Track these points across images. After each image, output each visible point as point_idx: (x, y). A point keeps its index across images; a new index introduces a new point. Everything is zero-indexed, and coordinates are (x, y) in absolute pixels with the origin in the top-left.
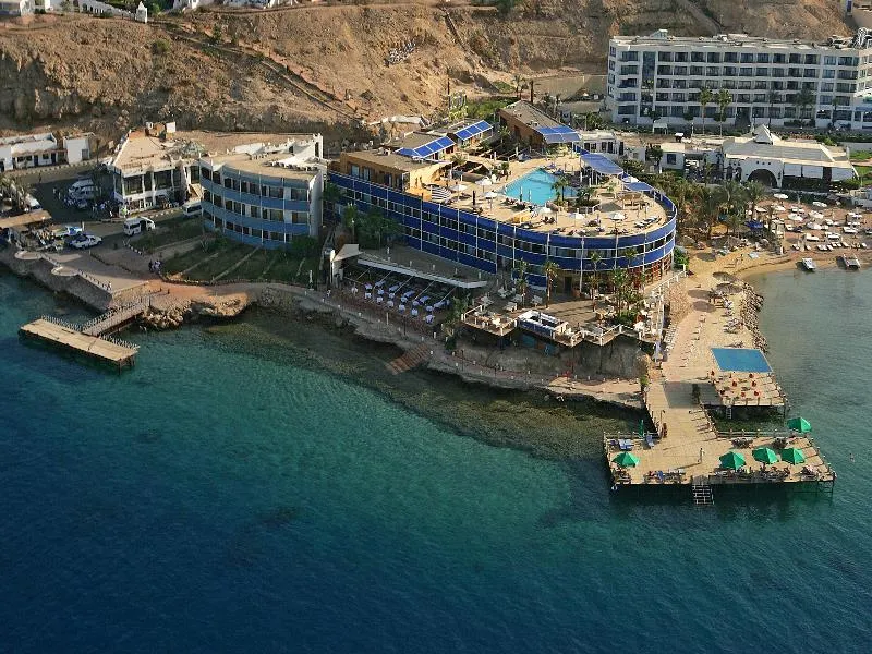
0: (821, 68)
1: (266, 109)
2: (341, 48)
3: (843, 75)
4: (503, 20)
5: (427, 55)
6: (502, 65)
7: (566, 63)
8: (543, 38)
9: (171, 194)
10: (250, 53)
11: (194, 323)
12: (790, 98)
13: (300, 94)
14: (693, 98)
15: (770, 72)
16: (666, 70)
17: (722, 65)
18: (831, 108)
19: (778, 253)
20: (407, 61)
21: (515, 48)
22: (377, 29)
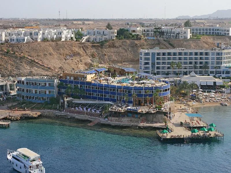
0: (210, 56)
1: (28, 72)
2: (50, 54)
3: (218, 59)
4: (102, 48)
5: (78, 58)
6: (102, 62)
7: (124, 62)
8: (115, 54)
9: (3, 93)
10: (20, 56)
11: (23, 119)
12: (201, 67)
13: (38, 67)
14: (169, 68)
15: (194, 59)
16: (159, 59)
17: (177, 57)
18: (214, 70)
19: (201, 103)
20: (72, 59)
21: (106, 57)
22: (61, 49)
